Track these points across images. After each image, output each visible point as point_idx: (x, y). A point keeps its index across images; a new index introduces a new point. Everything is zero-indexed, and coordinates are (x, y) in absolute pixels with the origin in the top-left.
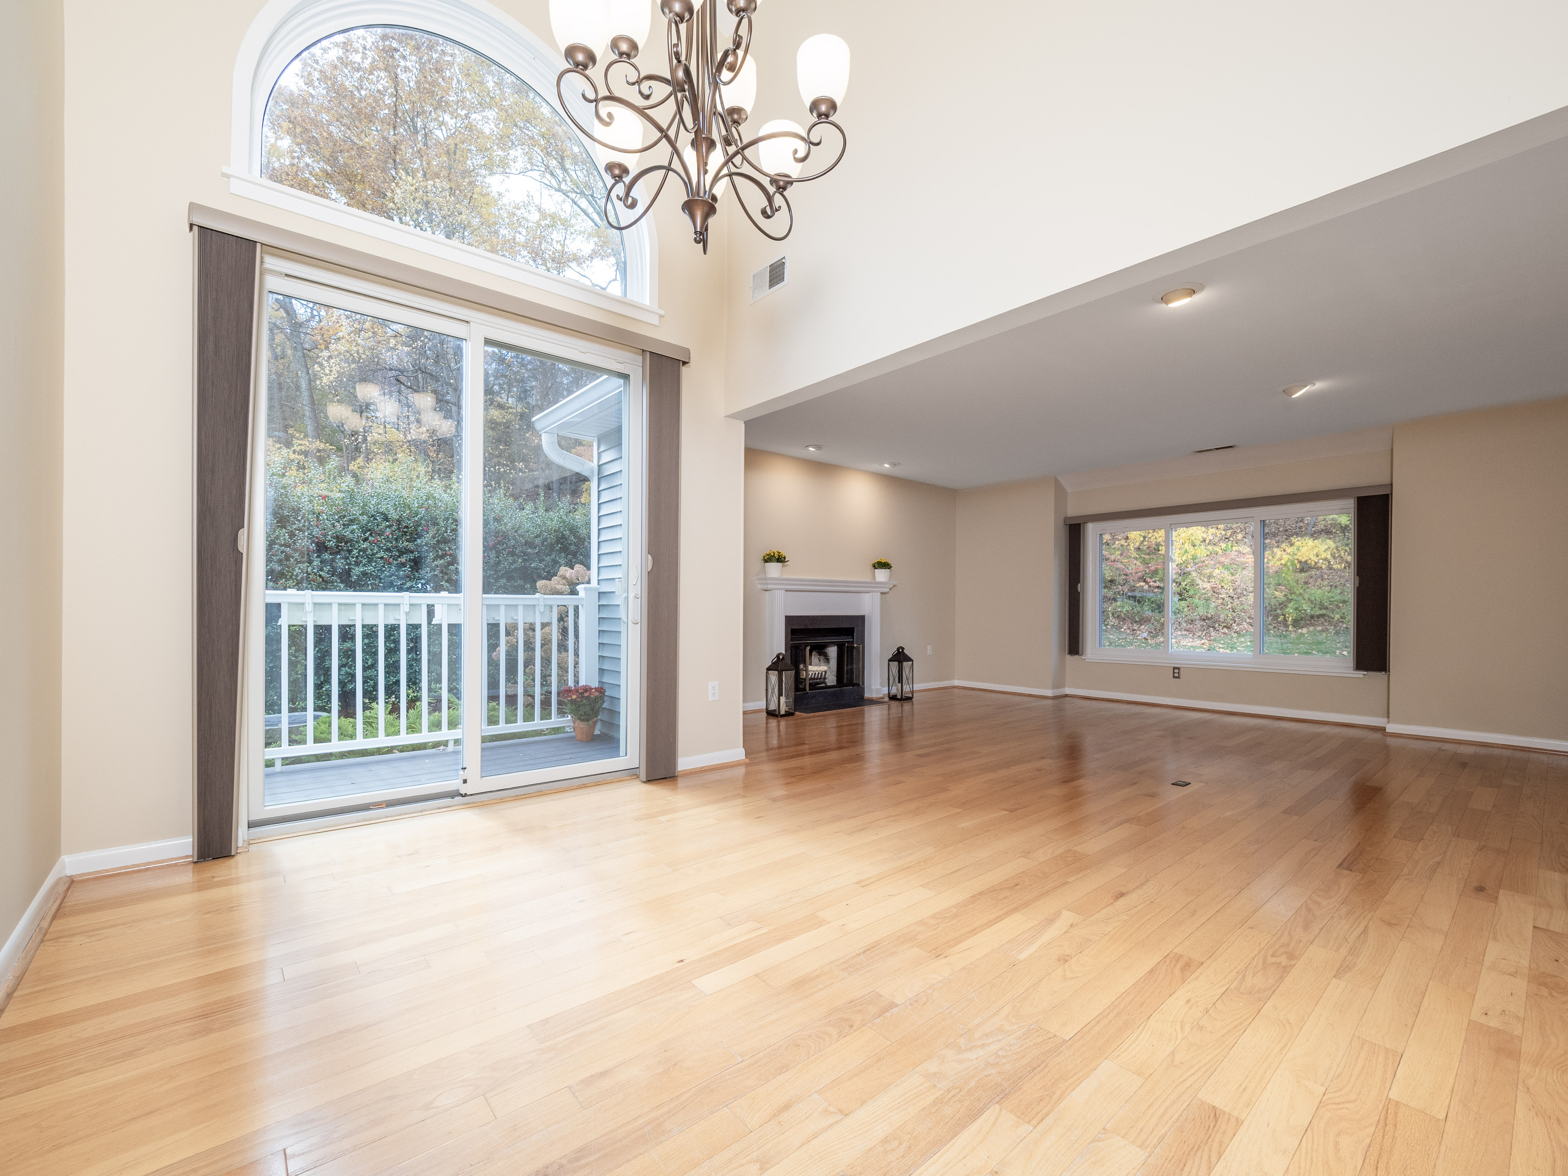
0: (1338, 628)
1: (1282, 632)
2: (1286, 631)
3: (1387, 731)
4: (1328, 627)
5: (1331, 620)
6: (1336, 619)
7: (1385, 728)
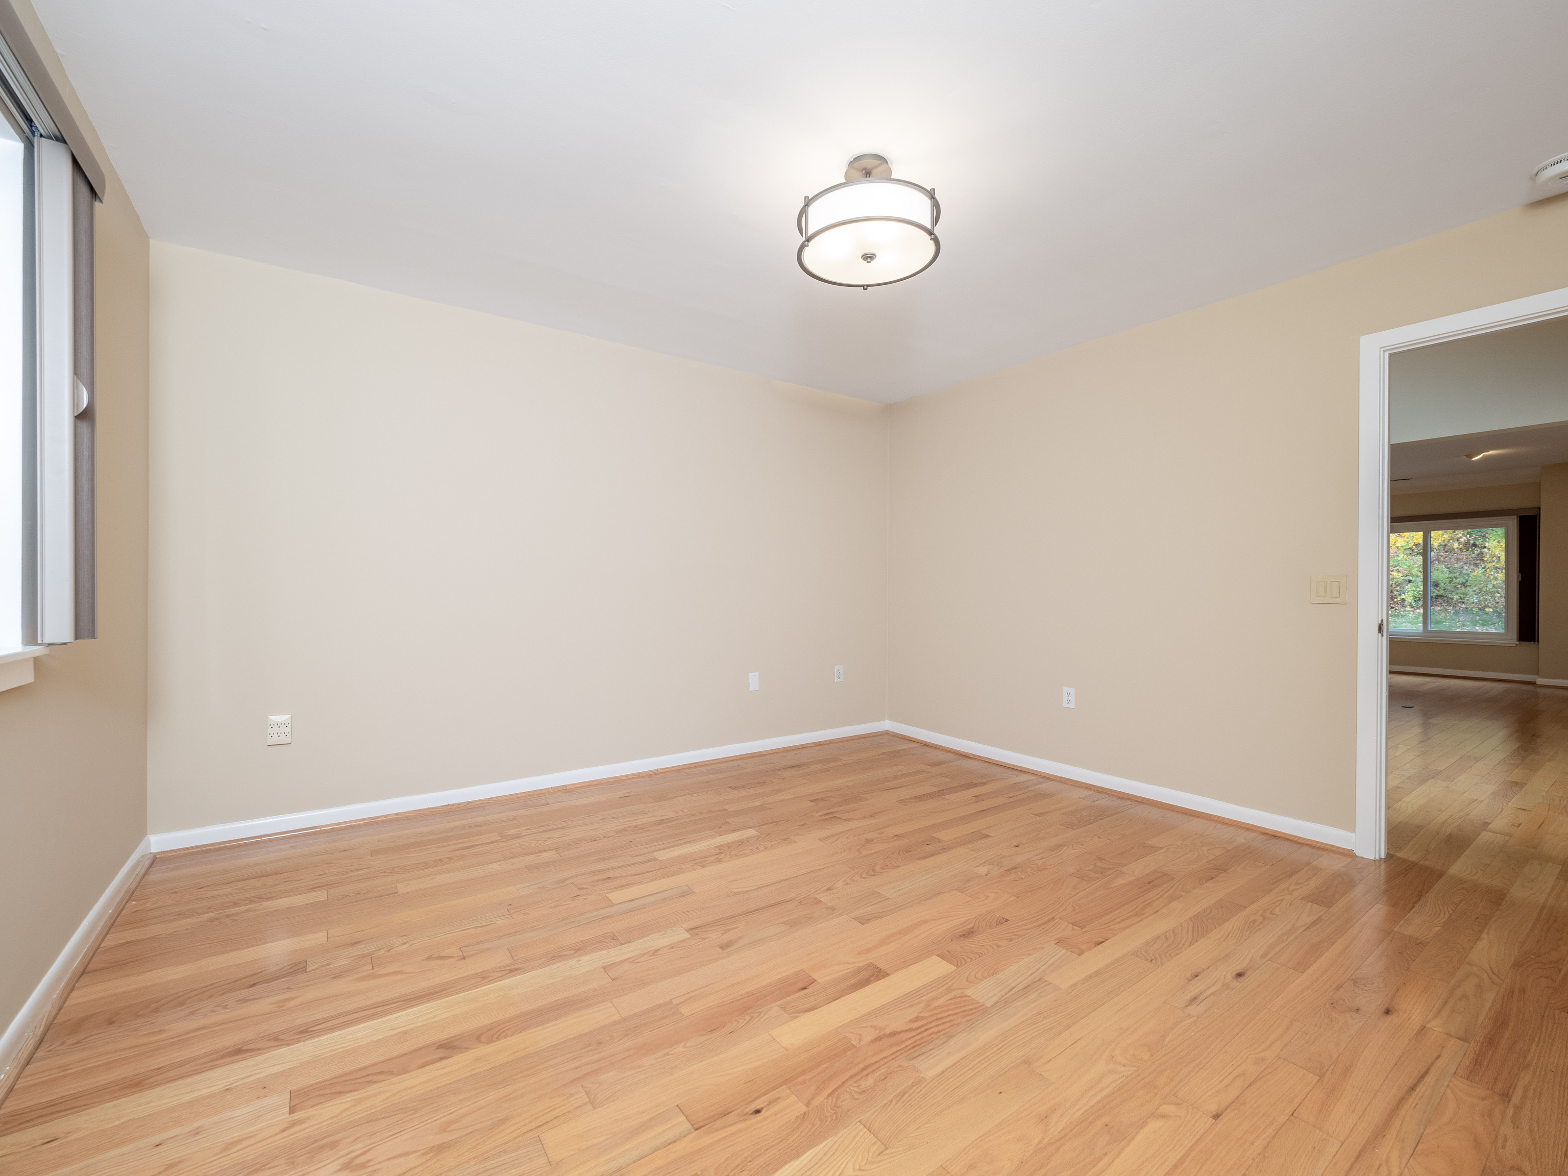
0: (1458, 608)
1: (1400, 612)
2: (1405, 611)
3: (1537, 683)
4: (1447, 607)
5: (1450, 600)
6: (1455, 599)
7: (1536, 682)
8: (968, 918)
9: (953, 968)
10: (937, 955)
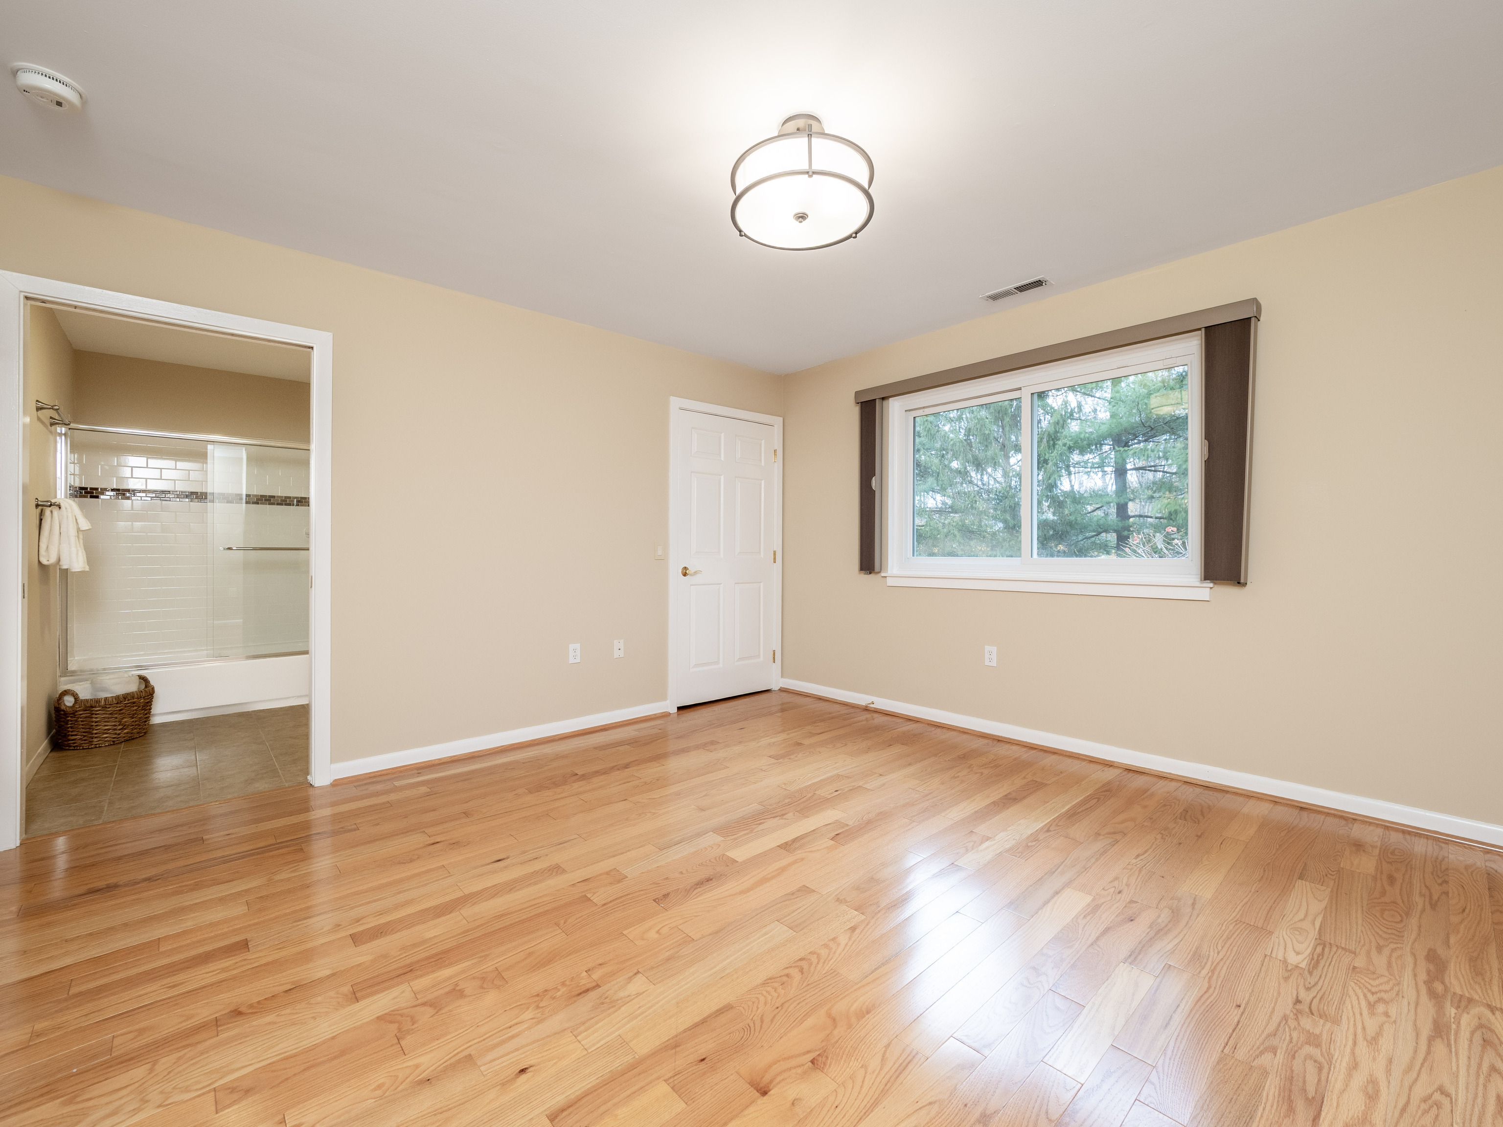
8: (696, 900)
9: (728, 854)
10: (738, 862)
